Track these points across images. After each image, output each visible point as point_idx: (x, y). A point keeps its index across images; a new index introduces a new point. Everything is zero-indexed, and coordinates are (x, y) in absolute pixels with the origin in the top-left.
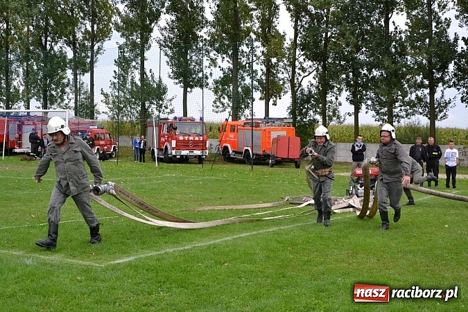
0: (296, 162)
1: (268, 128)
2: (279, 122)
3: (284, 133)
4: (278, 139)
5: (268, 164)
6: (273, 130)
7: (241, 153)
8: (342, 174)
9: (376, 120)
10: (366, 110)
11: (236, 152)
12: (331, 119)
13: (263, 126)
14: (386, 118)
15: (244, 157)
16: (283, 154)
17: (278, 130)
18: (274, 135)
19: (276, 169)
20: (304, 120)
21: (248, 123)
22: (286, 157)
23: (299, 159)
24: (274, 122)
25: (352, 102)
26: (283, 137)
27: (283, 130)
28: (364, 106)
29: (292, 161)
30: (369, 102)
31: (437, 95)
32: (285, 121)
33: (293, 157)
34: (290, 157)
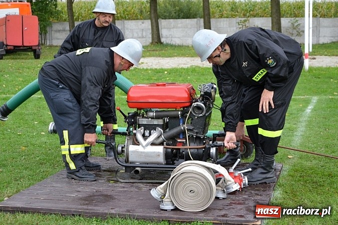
0: (35, 51)
4: (6, 20)
17: (7, 7)
22: (21, 44)
27: (14, 7)
29: (30, 49)
33: (30, 43)
34: (25, 44)
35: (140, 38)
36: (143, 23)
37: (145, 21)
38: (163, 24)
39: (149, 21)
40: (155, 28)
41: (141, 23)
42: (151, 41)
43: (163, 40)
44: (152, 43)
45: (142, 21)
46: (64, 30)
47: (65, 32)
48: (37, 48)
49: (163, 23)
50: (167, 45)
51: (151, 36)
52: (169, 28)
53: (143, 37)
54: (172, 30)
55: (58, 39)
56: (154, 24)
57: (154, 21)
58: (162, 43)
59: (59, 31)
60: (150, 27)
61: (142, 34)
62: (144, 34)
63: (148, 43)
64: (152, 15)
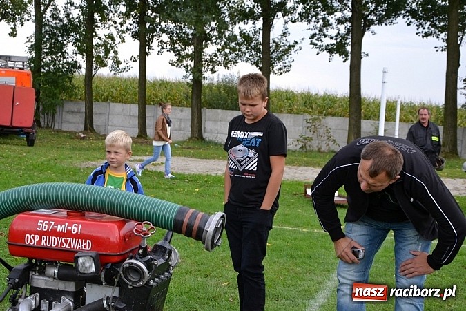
0: (28, 134)
10: (159, 49)
12: (101, 63)
14: (192, 63)
22: (8, 124)
23: (33, 127)
25: (135, 36)
27: (9, 74)
28: (155, 44)
29: (20, 131)
30: (165, 37)
31: (275, 33)
32: (15, 59)
34: (15, 124)
35: (176, 130)
36: (182, 111)
37: (185, 109)
38: (207, 115)
39: (190, 109)
40: (196, 119)
41: (179, 111)
42: (190, 135)
43: (205, 135)
44: (190, 138)
45: (181, 108)
46: (79, 112)
47: (80, 114)
48: (30, 130)
49: (208, 113)
50: (211, 143)
51: (190, 129)
52: (215, 121)
53: (180, 130)
54: (219, 123)
55: (70, 123)
56: (196, 114)
57: (195, 109)
58: (204, 139)
59: (73, 112)
60: (190, 117)
61: (180, 125)
62: (182, 125)
63: (186, 138)
64: (194, 102)
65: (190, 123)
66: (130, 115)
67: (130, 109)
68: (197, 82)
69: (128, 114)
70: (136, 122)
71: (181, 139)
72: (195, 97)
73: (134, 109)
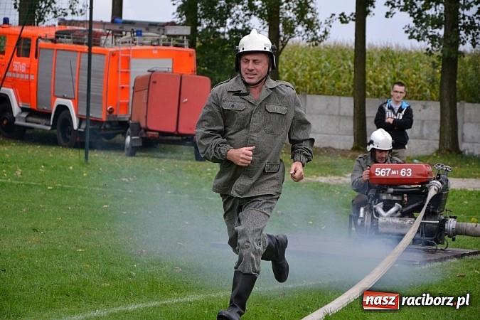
1: (123, 48)
2: (152, 35)
3: (165, 65)
4: (150, 82)
5: (120, 147)
6: (137, 54)
7: (46, 115)
8: (323, 180)
9: (411, 37)
11: (32, 113)
12: (290, 30)
13: (108, 44)
14: (441, 32)
15: (54, 127)
16: (162, 122)
17: (149, 55)
18: (139, 68)
19: (142, 161)
20: (222, 30)
21: (68, 33)
22: (173, 130)
24: (139, 33)
26: (165, 75)
27: (163, 55)
29: (187, 139)
32: (171, 31)
33: (191, 129)
34: (181, 130)
35: (415, 138)
36: (424, 107)
37: (430, 103)
38: (467, 113)
39: (438, 104)
40: (448, 120)
42: (437, 147)
43: (463, 146)
44: (439, 151)
45: (423, 102)
50: (472, 158)
51: (438, 136)
56: (448, 112)
57: (447, 104)
58: (460, 152)
60: (438, 117)
61: (421, 130)
62: (425, 131)
63: (431, 151)
64: (445, 92)
65: (437, 126)
66: (339, 115)
67: (340, 104)
68: (450, 60)
69: (336, 113)
70: (349, 125)
71: (424, 153)
72: (446, 85)
73: (347, 105)
